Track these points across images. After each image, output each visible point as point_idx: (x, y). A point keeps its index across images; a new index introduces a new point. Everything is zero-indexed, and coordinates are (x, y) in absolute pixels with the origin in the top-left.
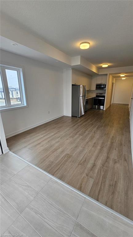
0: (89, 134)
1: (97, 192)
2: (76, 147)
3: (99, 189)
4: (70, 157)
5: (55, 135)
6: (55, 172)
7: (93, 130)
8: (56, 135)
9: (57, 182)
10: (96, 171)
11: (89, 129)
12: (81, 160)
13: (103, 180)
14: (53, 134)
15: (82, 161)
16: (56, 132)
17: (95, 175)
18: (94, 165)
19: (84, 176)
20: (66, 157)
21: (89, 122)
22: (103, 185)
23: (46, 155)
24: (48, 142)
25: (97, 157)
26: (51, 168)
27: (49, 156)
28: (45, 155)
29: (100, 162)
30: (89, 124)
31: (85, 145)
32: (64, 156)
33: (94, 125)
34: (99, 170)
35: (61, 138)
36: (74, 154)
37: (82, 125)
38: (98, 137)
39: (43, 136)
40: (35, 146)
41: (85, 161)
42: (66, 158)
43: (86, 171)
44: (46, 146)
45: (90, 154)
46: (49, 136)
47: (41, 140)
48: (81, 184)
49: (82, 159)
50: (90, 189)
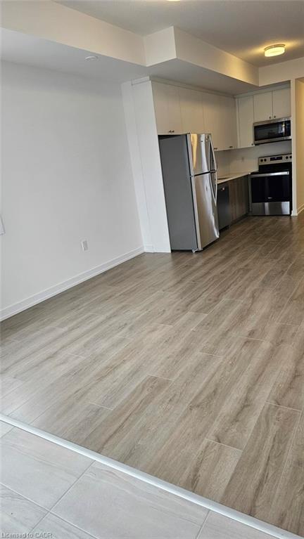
0: (231, 304)
1: (251, 489)
2: (186, 351)
3: (257, 477)
4: (160, 388)
5: (111, 322)
6: (107, 441)
7: (247, 290)
8: (114, 320)
9: (111, 472)
10: (253, 421)
11: (234, 288)
12: (201, 393)
13: (276, 447)
14: (102, 318)
15: (203, 397)
16: (115, 309)
17: (248, 435)
18: (246, 404)
19: (209, 443)
20: (146, 390)
21: (234, 265)
22: (273, 464)
23: (76, 389)
24: (85, 346)
25: (258, 377)
26: (91, 431)
27: (85, 393)
28: (74, 391)
29: (268, 391)
30: (234, 269)
31: (217, 343)
32: (141, 387)
33: (251, 272)
34: (263, 419)
35: (131, 329)
36: (175, 378)
37: (209, 277)
38: (264, 310)
39: (66, 329)
40: (38, 365)
41: (216, 394)
42: (146, 393)
43: (216, 427)
44: (77, 362)
45: (233, 371)
46: (89, 327)
47: (58, 345)
48: (197, 470)
49: (204, 388)
50: (227, 481)
